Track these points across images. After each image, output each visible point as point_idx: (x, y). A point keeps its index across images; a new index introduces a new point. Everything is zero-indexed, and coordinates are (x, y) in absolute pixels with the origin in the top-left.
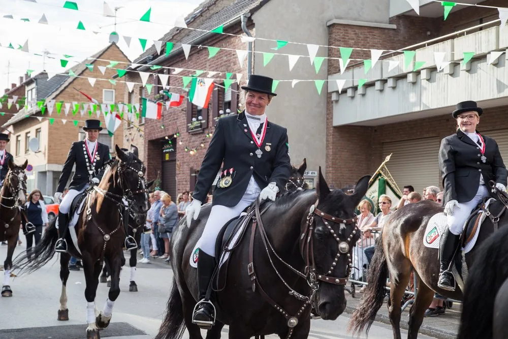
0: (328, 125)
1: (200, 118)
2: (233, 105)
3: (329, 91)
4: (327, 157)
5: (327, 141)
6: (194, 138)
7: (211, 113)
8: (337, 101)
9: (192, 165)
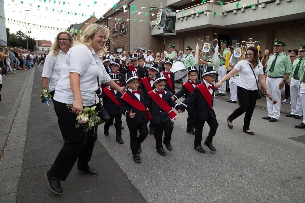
0: (150, 35)
1: (116, 33)
2: (125, 29)
3: (151, 25)
4: (150, 43)
5: (150, 39)
6: (115, 39)
7: (119, 32)
8: (152, 28)
9: (114, 46)
